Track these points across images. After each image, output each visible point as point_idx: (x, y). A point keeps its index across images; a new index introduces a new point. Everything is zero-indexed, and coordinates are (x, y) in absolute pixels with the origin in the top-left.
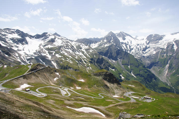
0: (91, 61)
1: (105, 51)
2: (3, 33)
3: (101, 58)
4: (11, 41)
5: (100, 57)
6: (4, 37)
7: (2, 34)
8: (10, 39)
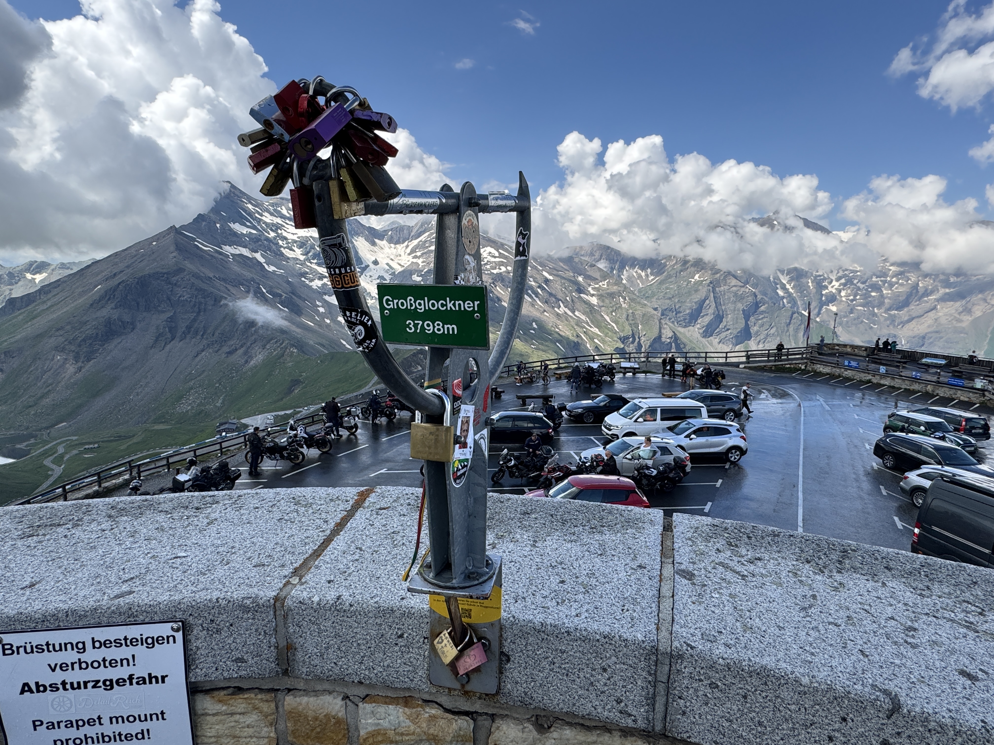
0: (622, 346)
1: (688, 307)
2: (268, 218)
3: (670, 334)
4: (298, 253)
5: (663, 331)
6: (272, 234)
7: (265, 223)
8: (295, 242)
